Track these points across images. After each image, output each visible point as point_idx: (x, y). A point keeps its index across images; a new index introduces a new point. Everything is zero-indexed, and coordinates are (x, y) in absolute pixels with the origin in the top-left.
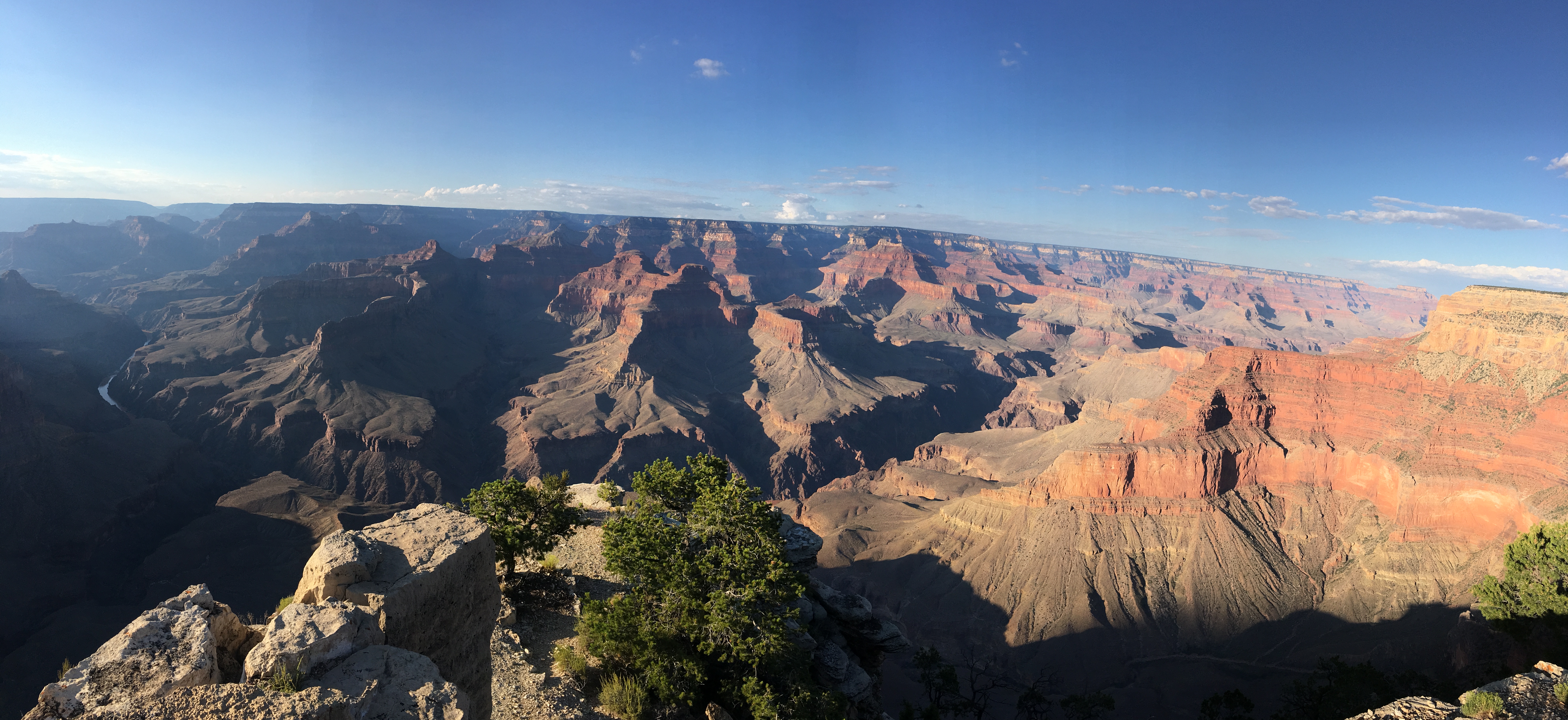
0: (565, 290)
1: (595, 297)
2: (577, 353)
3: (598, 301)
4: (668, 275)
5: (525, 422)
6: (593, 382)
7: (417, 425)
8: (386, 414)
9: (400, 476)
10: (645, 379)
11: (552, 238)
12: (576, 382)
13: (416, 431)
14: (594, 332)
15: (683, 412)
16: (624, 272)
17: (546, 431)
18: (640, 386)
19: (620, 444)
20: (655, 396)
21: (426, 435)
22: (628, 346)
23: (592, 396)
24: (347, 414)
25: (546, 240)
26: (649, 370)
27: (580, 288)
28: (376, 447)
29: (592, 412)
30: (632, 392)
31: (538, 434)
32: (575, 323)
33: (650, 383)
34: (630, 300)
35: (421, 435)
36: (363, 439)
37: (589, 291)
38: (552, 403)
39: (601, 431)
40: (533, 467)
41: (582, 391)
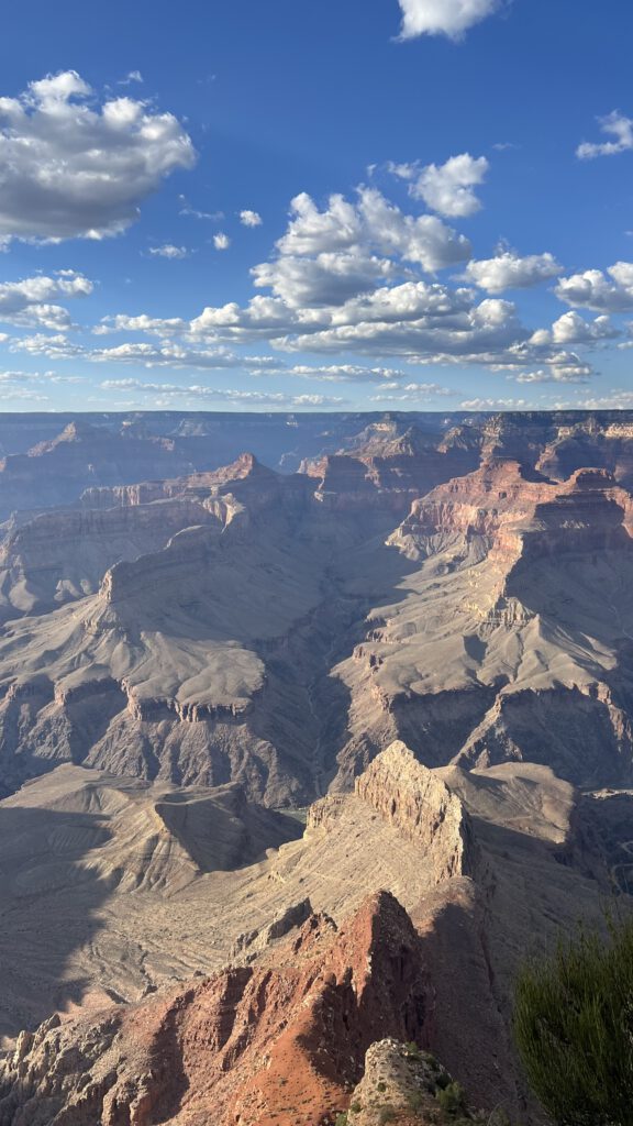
0: (418, 510)
1: (460, 514)
2: (438, 585)
3: (463, 519)
4: (556, 484)
5: (377, 674)
6: (460, 621)
7: (244, 683)
8: (204, 672)
9: (226, 750)
10: (528, 618)
11: (401, 445)
12: (437, 622)
13: (242, 693)
14: (458, 559)
15: (579, 661)
16: (497, 482)
17: (403, 686)
18: (522, 627)
19: (498, 701)
20: (541, 640)
21: (256, 695)
22: (505, 576)
23: (458, 639)
24: (155, 677)
25: (393, 447)
26: (535, 605)
27: (438, 504)
28: (194, 715)
29: (460, 660)
30: (511, 635)
31: (394, 689)
32: (432, 548)
33: (535, 622)
34: (507, 517)
35: (249, 697)
36: (177, 707)
37: (451, 507)
38: (408, 649)
39: (472, 684)
40: (389, 731)
41: (445, 632)
